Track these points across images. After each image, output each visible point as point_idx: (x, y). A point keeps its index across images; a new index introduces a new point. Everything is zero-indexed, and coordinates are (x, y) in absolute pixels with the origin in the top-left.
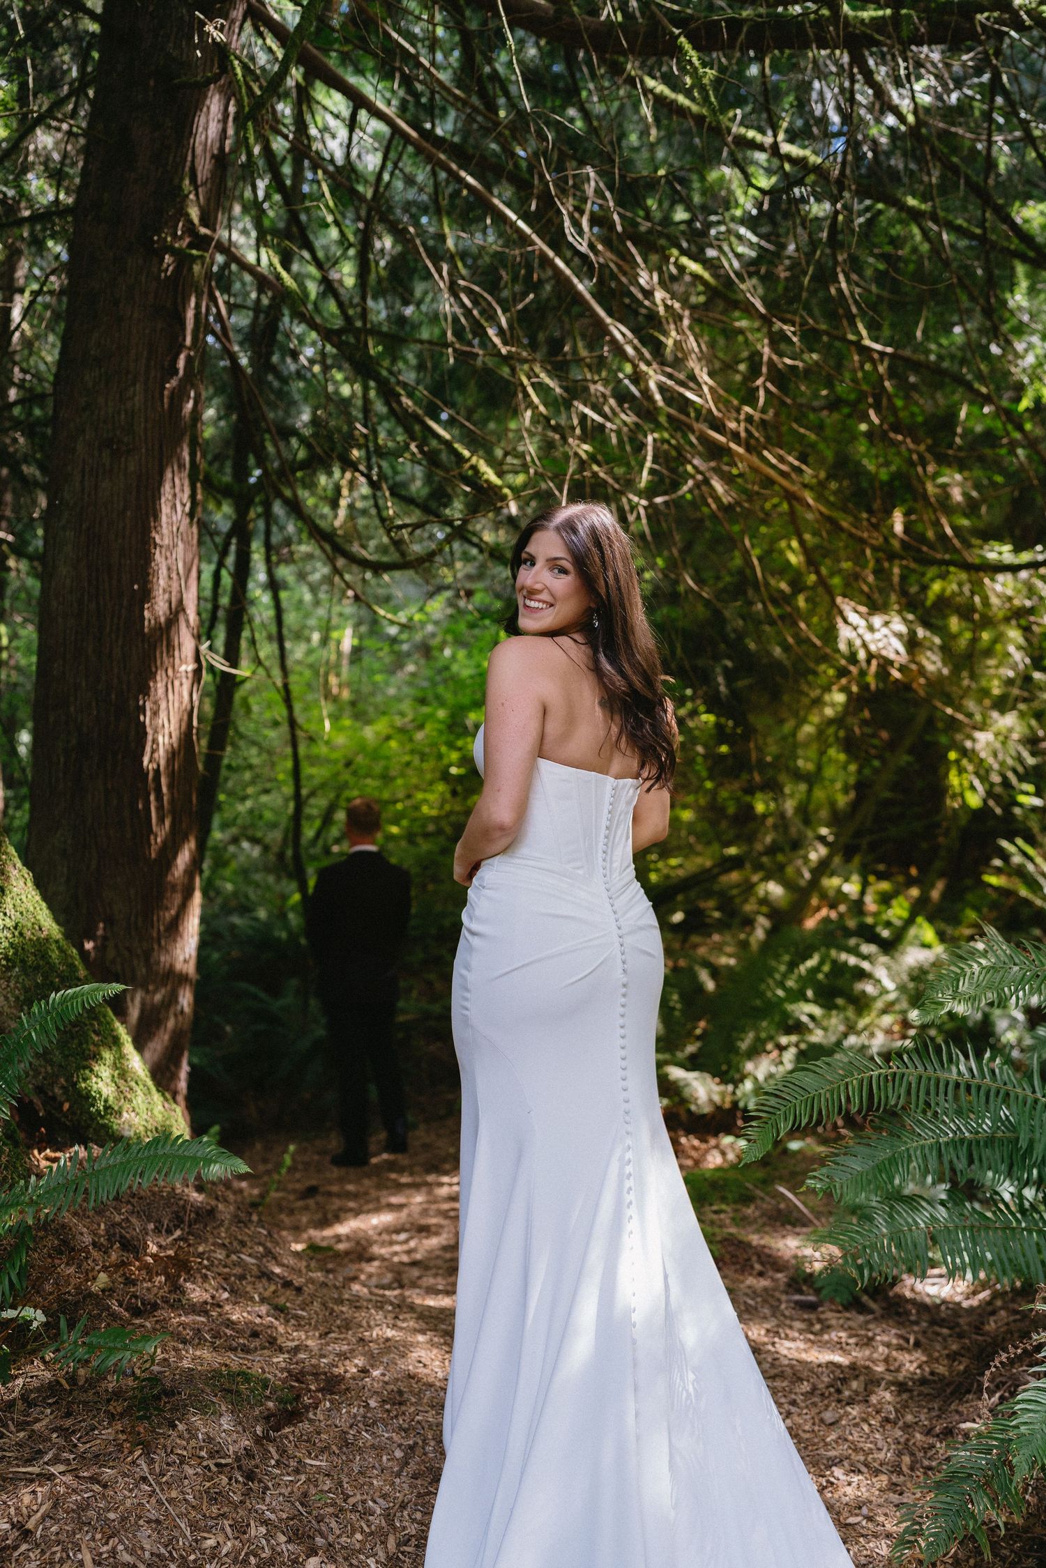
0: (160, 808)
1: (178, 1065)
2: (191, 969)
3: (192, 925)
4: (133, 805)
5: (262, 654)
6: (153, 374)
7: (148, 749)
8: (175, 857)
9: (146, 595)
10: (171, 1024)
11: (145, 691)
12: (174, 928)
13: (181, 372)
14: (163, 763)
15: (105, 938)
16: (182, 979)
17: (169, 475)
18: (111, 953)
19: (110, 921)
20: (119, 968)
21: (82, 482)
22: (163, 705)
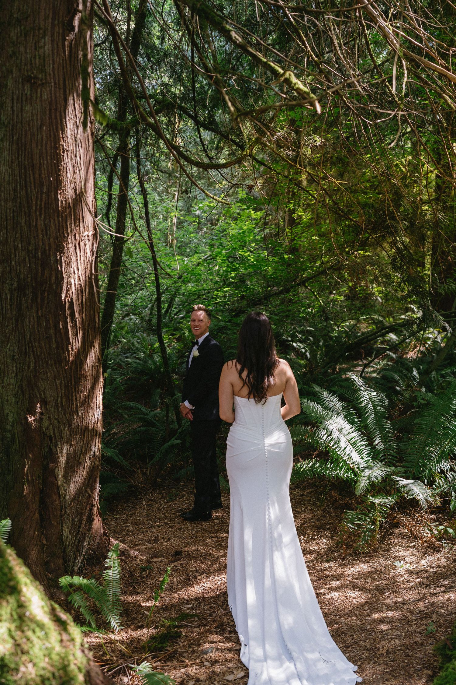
0: (75, 327)
1: (93, 489)
2: (99, 427)
3: (99, 399)
4: (56, 325)
5: (138, 225)
6: (57, 29)
7: (64, 288)
8: (86, 358)
9: (58, 184)
10: (88, 463)
11: (60, 249)
12: (87, 402)
13: (76, 29)
14: (74, 297)
15: (41, 414)
16: (94, 432)
17: (71, 102)
18: (46, 423)
19: (44, 403)
20: (52, 432)
21: (12, 107)
22: (74, 259)
